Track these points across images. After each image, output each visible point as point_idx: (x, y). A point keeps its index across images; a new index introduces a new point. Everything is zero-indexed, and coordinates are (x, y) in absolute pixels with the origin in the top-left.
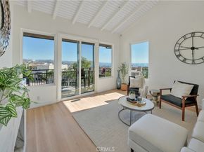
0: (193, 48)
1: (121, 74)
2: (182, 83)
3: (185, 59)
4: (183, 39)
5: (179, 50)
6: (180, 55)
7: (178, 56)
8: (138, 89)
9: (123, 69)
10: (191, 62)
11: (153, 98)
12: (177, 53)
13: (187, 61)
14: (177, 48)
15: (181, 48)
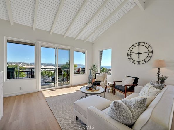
0: (139, 53)
1: (92, 73)
2: (129, 77)
3: (134, 61)
4: (133, 47)
5: (130, 55)
6: (131, 58)
7: (130, 59)
8: (100, 82)
9: (93, 69)
10: (137, 63)
11: (111, 88)
12: (129, 57)
13: (135, 62)
14: (129, 53)
15: (131, 53)
